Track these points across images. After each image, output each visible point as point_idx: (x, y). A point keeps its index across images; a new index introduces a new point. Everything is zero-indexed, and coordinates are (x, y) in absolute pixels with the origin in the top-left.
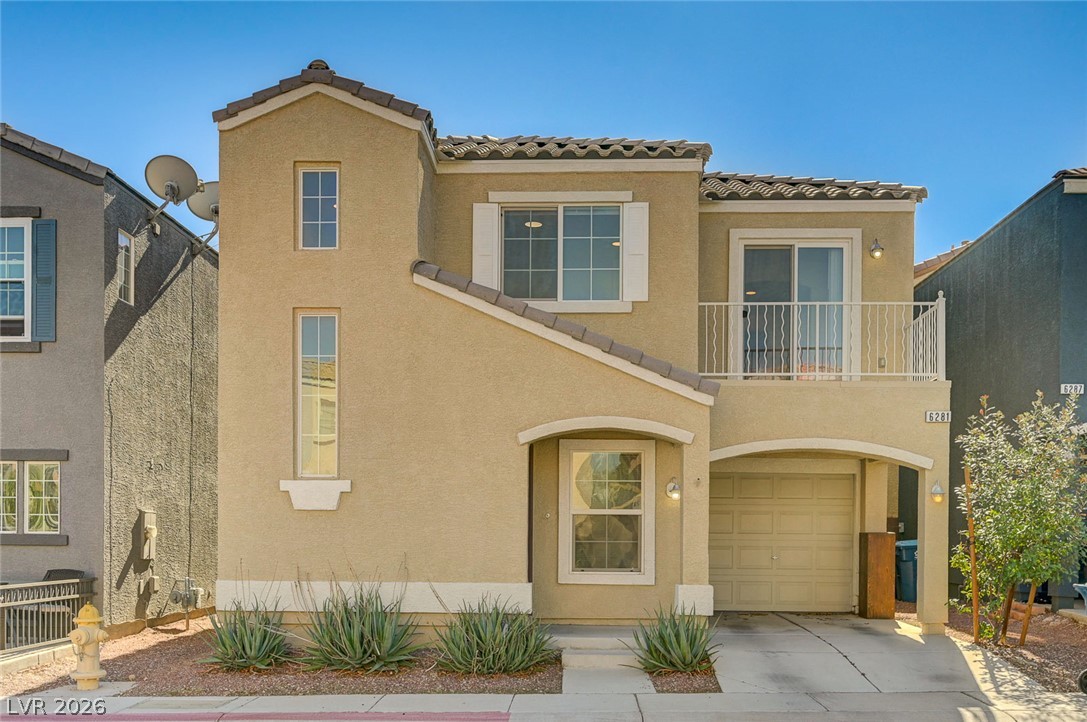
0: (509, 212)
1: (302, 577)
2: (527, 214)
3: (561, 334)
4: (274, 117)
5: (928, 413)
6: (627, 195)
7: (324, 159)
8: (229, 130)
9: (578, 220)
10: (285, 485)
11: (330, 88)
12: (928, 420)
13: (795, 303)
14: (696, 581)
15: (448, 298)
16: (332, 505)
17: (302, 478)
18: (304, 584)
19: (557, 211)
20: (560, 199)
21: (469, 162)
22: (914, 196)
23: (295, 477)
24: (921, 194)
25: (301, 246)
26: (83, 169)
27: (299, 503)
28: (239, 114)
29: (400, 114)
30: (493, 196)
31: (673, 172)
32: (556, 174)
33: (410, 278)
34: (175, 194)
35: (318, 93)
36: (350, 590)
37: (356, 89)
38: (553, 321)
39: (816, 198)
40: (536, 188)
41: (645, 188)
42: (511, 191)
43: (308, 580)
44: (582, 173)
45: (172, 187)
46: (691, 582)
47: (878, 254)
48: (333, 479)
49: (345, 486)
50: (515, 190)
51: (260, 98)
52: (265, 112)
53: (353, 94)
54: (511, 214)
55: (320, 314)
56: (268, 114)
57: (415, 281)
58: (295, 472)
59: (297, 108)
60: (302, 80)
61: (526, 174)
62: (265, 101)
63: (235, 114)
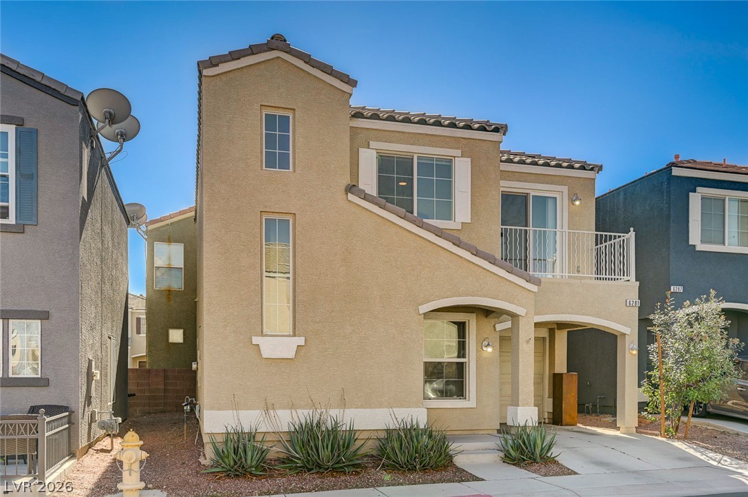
0: (381, 156)
1: (268, 408)
2: (392, 159)
3: (445, 241)
4: (245, 71)
5: (628, 301)
6: (458, 152)
7: (282, 106)
8: (211, 76)
9: (427, 166)
10: (256, 340)
11: (288, 55)
12: (628, 305)
13: (531, 229)
14: (527, 404)
15: (371, 212)
16: (291, 355)
17: (266, 335)
18: (271, 411)
19: (412, 159)
20: (417, 151)
21: (356, 119)
22: (597, 169)
23: (262, 334)
24: (600, 168)
25: (264, 168)
26: (62, 91)
27: (266, 353)
28: (220, 65)
29: (339, 81)
30: (373, 144)
31: (486, 140)
32: (413, 133)
33: (345, 196)
34: (111, 119)
35: (278, 58)
36: (302, 415)
37: (307, 59)
38: (439, 233)
39: (530, 164)
40: (399, 142)
41: (469, 149)
42: (383, 141)
43: (274, 409)
44: (429, 135)
45: (110, 113)
46: (523, 405)
47: (577, 203)
48: (291, 336)
49: (300, 341)
50: (386, 142)
51: (235, 56)
52: (239, 66)
53: (305, 62)
54: (383, 158)
55: (277, 217)
56: (242, 68)
57: (349, 198)
58: (262, 332)
59: (262, 66)
60: (267, 47)
61: (394, 131)
62: (239, 59)
63: (217, 65)
